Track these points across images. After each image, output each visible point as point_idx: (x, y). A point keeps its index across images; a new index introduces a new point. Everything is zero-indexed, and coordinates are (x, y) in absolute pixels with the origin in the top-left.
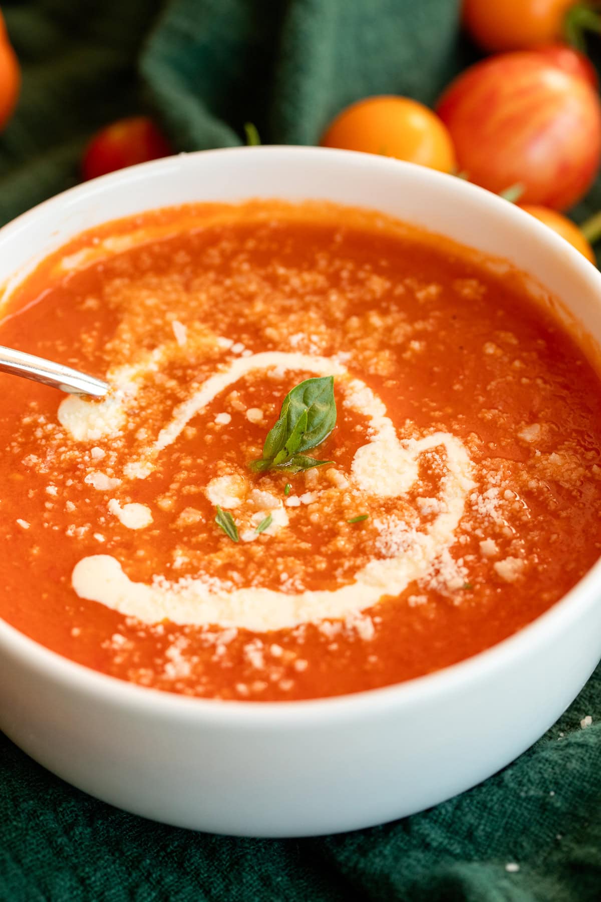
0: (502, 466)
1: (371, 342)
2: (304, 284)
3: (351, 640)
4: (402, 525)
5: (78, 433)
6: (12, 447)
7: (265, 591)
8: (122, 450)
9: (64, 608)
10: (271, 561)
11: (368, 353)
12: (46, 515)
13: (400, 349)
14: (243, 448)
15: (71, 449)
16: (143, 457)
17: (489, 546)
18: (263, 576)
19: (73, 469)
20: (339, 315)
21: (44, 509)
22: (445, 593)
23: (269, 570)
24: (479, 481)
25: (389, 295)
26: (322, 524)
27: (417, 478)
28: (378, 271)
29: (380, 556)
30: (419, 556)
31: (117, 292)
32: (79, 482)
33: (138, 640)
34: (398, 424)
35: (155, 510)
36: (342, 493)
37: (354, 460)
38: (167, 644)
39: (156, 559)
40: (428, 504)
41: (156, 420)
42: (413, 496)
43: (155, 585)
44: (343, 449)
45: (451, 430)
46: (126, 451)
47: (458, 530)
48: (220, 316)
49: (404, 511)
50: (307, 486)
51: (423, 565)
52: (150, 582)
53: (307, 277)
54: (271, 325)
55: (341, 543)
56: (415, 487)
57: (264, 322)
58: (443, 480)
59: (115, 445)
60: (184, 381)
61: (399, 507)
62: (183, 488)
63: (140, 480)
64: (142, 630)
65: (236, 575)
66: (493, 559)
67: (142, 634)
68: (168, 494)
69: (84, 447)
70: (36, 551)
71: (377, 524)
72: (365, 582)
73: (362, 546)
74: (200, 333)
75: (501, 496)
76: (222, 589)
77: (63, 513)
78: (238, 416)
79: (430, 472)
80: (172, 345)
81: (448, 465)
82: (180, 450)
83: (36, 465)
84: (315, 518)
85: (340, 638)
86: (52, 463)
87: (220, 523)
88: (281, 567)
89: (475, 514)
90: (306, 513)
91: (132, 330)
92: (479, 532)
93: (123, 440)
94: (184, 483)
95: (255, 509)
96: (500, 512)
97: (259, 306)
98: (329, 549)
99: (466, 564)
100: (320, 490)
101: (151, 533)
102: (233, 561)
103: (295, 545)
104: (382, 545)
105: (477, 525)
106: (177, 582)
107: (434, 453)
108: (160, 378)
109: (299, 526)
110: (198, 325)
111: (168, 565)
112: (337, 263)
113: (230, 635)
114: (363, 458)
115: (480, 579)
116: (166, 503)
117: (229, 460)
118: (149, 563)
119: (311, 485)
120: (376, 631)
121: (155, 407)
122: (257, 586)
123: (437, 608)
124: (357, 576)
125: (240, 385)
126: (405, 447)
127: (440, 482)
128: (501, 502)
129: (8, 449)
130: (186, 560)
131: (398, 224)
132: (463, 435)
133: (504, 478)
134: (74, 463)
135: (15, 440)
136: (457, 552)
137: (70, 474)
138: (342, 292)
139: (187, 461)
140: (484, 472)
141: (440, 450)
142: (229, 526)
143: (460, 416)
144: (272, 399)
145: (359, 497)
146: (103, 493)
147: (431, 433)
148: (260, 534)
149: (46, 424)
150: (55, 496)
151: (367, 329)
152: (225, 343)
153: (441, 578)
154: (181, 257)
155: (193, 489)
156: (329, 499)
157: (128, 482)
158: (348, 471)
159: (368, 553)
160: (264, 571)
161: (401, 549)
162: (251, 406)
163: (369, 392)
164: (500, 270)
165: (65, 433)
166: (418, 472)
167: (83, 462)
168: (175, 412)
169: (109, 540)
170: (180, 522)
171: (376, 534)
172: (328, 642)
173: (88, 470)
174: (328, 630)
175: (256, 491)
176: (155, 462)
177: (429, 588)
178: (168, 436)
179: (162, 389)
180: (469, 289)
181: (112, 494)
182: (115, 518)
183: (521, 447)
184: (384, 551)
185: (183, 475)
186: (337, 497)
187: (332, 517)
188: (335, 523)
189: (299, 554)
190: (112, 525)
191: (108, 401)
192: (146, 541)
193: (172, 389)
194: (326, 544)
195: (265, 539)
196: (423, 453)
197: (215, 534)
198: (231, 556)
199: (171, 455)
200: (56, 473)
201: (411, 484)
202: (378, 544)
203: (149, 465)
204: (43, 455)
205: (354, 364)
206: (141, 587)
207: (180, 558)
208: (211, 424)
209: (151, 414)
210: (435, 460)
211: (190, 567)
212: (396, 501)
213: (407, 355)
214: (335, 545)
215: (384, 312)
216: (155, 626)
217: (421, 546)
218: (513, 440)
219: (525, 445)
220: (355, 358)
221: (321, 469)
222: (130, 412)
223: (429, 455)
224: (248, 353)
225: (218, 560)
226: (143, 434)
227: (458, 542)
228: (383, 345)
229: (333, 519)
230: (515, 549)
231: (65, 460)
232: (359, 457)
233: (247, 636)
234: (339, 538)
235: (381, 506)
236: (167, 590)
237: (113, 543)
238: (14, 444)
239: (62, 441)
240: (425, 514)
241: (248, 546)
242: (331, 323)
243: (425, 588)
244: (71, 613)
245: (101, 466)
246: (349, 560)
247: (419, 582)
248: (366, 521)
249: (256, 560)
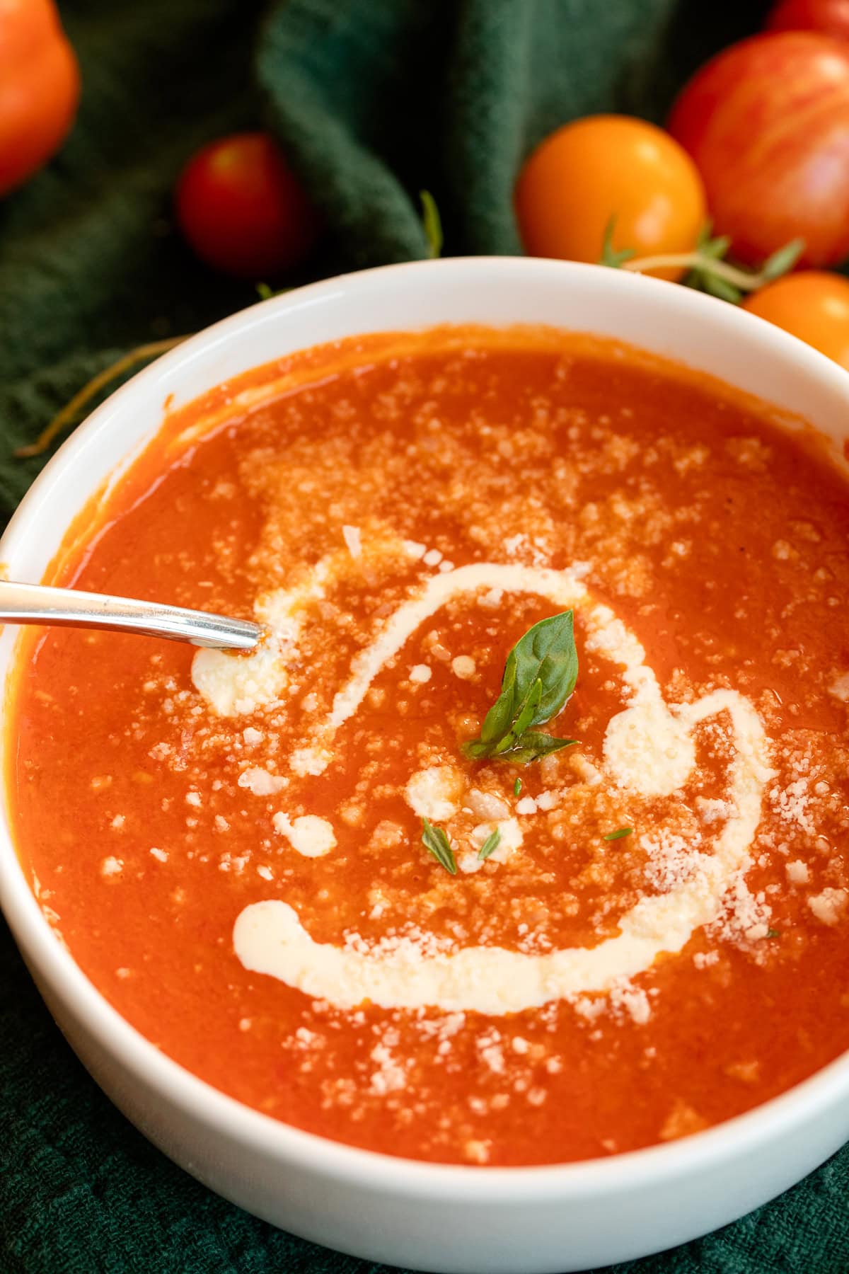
0: (809, 743)
1: (615, 543)
2: (518, 451)
3: (620, 1023)
4: (679, 843)
5: (222, 704)
6: (133, 731)
7: (498, 950)
8: (284, 730)
9: (226, 987)
10: (504, 903)
11: (614, 562)
12: (189, 838)
13: (658, 553)
14: (452, 719)
15: (214, 732)
16: (315, 740)
17: (799, 870)
18: (494, 927)
19: (219, 763)
20: (569, 500)
21: (186, 829)
22: (743, 947)
23: (502, 918)
24: (779, 767)
25: (636, 465)
26: (569, 842)
27: (694, 764)
28: (620, 428)
29: (651, 891)
30: (704, 891)
31: (258, 470)
32: (230, 785)
33: (331, 1033)
34: (664, 677)
35: (339, 825)
36: (595, 791)
37: (606, 737)
38: (371, 1041)
39: (345, 904)
40: (712, 807)
41: (329, 679)
42: (691, 794)
43: (348, 948)
44: (590, 720)
45: (736, 685)
46: (291, 730)
47: (755, 846)
48: (405, 506)
49: (680, 819)
50: (545, 782)
51: (711, 903)
52: (341, 942)
53: (521, 438)
54: (476, 520)
55: (598, 873)
56: (692, 779)
57: (467, 515)
58: (730, 767)
59: (275, 723)
60: (364, 615)
61: (672, 812)
62: (374, 790)
63: (313, 777)
64: (334, 1019)
65: (457, 929)
66: (804, 889)
67: (335, 1025)
68: (354, 799)
69: (234, 726)
70: (179, 897)
71: (645, 844)
72: (634, 933)
73: (626, 875)
74: (378, 534)
75: (811, 792)
76: (440, 951)
77: (212, 835)
78: (441, 670)
79: (711, 755)
80: (342, 556)
81: (735, 743)
82: (365, 726)
83: (168, 757)
84: (558, 833)
85: (603, 1020)
86: (190, 754)
87: (430, 846)
88: (517, 914)
89: (776, 819)
90: (545, 824)
91: (284, 532)
92: (783, 849)
93: (285, 712)
94: (377, 780)
95: (476, 821)
96: (811, 817)
97: (459, 491)
98: (581, 883)
99: (769, 900)
100: (562, 788)
101: (335, 863)
102: (451, 905)
103: (535, 878)
104: (653, 873)
105: (780, 836)
106: (378, 942)
107: (715, 725)
108: (330, 611)
109: (538, 846)
110: (375, 523)
111: (363, 913)
112: (563, 414)
113: (454, 1024)
114: (618, 731)
115: (788, 922)
116: (353, 814)
117: (434, 741)
118: (335, 909)
119: (549, 779)
120: (653, 1009)
121: (325, 657)
122: (485, 943)
123: (732, 970)
124: (623, 923)
125: (439, 619)
126: (674, 714)
127: (727, 771)
128: (812, 801)
129: (128, 733)
130: (387, 905)
131: (645, 355)
132: (752, 692)
133: (813, 763)
134: (221, 753)
135: (136, 720)
136: (755, 881)
137: (216, 771)
138: (574, 462)
139: (376, 745)
140: (786, 753)
141: (723, 719)
142: (441, 849)
143: (748, 663)
144: (486, 640)
145: (617, 799)
146: (265, 800)
147: (710, 692)
148: (486, 860)
149: (177, 692)
150: (198, 808)
151: (609, 519)
152: (414, 550)
153: (737, 926)
154: (344, 410)
155: (388, 790)
156: (576, 801)
157: (297, 781)
158: (599, 756)
159: (635, 886)
160: (494, 920)
161: (680, 880)
162: (456, 654)
163: (619, 625)
164: (792, 426)
165: (204, 704)
166: (695, 755)
167: (233, 752)
168: (354, 665)
169: (278, 875)
170: (374, 845)
171: (644, 858)
172: (589, 1029)
173: (243, 764)
174: (587, 1009)
175: (475, 793)
176: (332, 746)
177: (720, 939)
178: (346, 704)
179: (332, 627)
180: (748, 453)
181: (277, 800)
182: (283, 840)
183: (834, 709)
184: (656, 884)
185: (372, 768)
186: (587, 799)
187: (582, 831)
188: (586, 840)
189: (541, 891)
190: (280, 851)
191: (261, 654)
192: (330, 874)
193: (346, 628)
194: (577, 873)
195: (492, 869)
196: (701, 724)
197: (423, 861)
198: (449, 897)
199: (354, 735)
200: (197, 770)
201: (686, 774)
202: (648, 874)
203: (325, 753)
204: (177, 741)
205: (596, 579)
206: (329, 950)
207: (380, 902)
208: (404, 684)
209: (321, 669)
210: (718, 736)
211: (392, 915)
212: (667, 802)
213: (668, 563)
214: (589, 876)
215: (633, 495)
216: (352, 1012)
217: (706, 874)
218: (822, 697)
219: (839, 706)
220: (596, 570)
221: (561, 755)
222: (291, 667)
223: (709, 729)
224: (447, 566)
225: (432, 904)
226: (311, 703)
227: (757, 864)
228: (634, 548)
229: (583, 834)
230: (834, 872)
231: (207, 749)
232: (612, 732)
233: (478, 1023)
234: (594, 866)
235: (647, 811)
236: (366, 954)
237: (284, 880)
238: (135, 725)
239: (202, 719)
240: (709, 823)
241: (471, 881)
242: (559, 512)
243: (714, 940)
244: (236, 995)
245: (259, 755)
246: (610, 900)
247: (707, 929)
248: (629, 838)
249: (482, 902)
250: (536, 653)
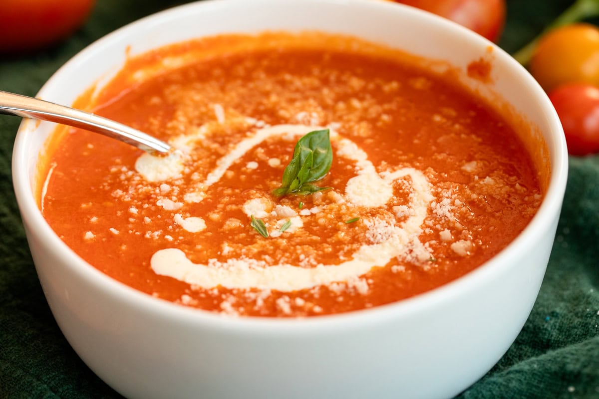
0: (451, 186)
1: (354, 117)
2: (304, 84)
3: (353, 294)
4: (384, 223)
5: (151, 177)
6: (104, 186)
7: (289, 266)
8: (182, 186)
9: (146, 282)
10: (292, 248)
11: (352, 124)
12: (130, 226)
13: (373, 121)
14: (268, 182)
15: (146, 185)
16: (197, 190)
17: (446, 234)
18: (287, 257)
19: (148, 197)
20: (329, 101)
21: (129, 222)
22: (417, 264)
23: (291, 254)
24: (436, 196)
25: (364, 90)
26: (327, 225)
27: (392, 195)
28: (355, 74)
29: (369, 243)
30: (397, 241)
31: (173, 93)
32: (153, 206)
33: (200, 299)
34: (376, 164)
35: (208, 220)
36: (340, 206)
37: (346, 186)
38: (221, 300)
39: (210, 250)
40: (401, 210)
41: (205, 168)
42: (390, 207)
43: (210, 265)
44: (339, 180)
45: (413, 166)
46: (185, 186)
47: (424, 226)
48: (246, 105)
49: (384, 214)
50: (315, 203)
51: (400, 247)
52: (206, 263)
53: (307, 80)
54: (282, 108)
55: (341, 235)
56: (391, 200)
57: (278, 108)
58: (411, 195)
59: (177, 183)
60: (223, 144)
61: (380, 213)
62: (227, 207)
63: (196, 203)
64: (202, 293)
65: (267, 257)
66: (450, 243)
67: (203, 295)
68: (216, 211)
69: (154, 185)
70: (124, 247)
71: (366, 222)
72: (360, 259)
73: (356, 237)
74: (233, 116)
75: (453, 203)
76: (258, 266)
77: (142, 225)
78: (262, 164)
79: (401, 191)
80: (214, 123)
81: (414, 187)
82: (223, 186)
83: (121, 196)
84: (322, 221)
85: (344, 293)
86: (133, 195)
87: (255, 226)
88: (299, 252)
89: (435, 215)
90: (315, 218)
91: (186, 115)
92: (438, 226)
93: (183, 180)
94: (227, 204)
95: (279, 218)
96: (453, 214)
97: (274, 98)
98: (333, 240)
99: (431, 246)
100: (324, 205)
101: (205, 234)
102: (265, 249)
103: (309, 238)
104: (371, 235)
105: (437, 222)
106: (226, 262)
107: (403, 180)
108: (206, 143)
109: (311, 227)
110: (231, 110)
111: (219, 253)
112: (326, 72)
113: (266, 293)
114: (352, 185)
115: (441, 255)
116: (215, 216)
117: (260, 189)
118: (205, 252)
119: (317, 202)
120: (370, 288)
121: (204, 160)
122: (283, 264)
123: (413, 274)
124: (354, 255)
125: (264, 145)
126: (382, 177)
127: (409, 197)
128: (453, 207)
129: (101, 187)
130: (232, 249)
131: (368, 45)
132: (424, 169)
133: (453, 193)
134: (149, 194)
135: (106, 181)
136: (424, 239)
137: (146, 201)
138: (331, 88)
139: (229, 191)
140: (440, 190)
141: (408, 178)
142: (261, 228)
143: (420, 158)
144: (287, 153)
145: (352, 208)
146: (170, 212)
147: (400, 169)
148: (283, 232)
149: (127, 172)
150: (136, 215)
151: (350, 109)
152: (251, 121)
153: (414, 254)
154: (217, 72)
155: (234, 207)
156: (331, 210)
157: (187, 204)
158: (343, 193)
159: (361, 241)
160: (287, 254)
161: (384, 238)
162: (271, 157)
163: (355, 146)
164: (440, 70)
165: (141, 177)
166: (392, 192)
167: (155, 194)
168: (218, 162)
169: (176, 239)
170: (226, 227)
171: (366, 229)
172: (336, 296)
173: (158, 198)
174: (335, 288)
175: (279, 206)
176: (206, 192)
177: (405, 261)
178: (214, 177)
179: (208, 149)
180: (419, 84)
181: (176, 212)
182: (179, 226)
183: (464, 175)
184: (372, 239)
185: (226, 199)
186: (337, 208)
187: (334, 221)
188: (336, 224)
189: (312, 244)
190: (177, 230)
191: (171, 156)
192: (202, 239)
193: (216, 149)
194: (330, 237)
195: (288, 235)
196: (396, 180)
197: (251, 233)
198: (264, 246)
199: (217, 188)
200: (136, 201)
201: (388, 199)
202: (367, 235)
203: (202, 193)
204: (126, 190)
205: (343, 130)
206: (200, 267)
207: (227, 249)
208: (244, 169)
209: (201, 164)
210: (404, 184)
211: (234, 253)
212: (378, 209)
213: (380, 124)
214: (337, 236)
215: (361, 99)
216: (212, 289)
217: (398, 236)
218: (458, 171)
219: (466, 174)
220: (343, 127)
221: (324, 192)
222: (187, 164)
223: (400, 181)
224: (267, 126)
225: (255, 249)
226: (196, 176)
227: (424, 232)
228: (361, 119)
229: (334, 222)
230: (465, 236)
231: (142, 193)
232: (350, 184)
233: (278, 294)
234: (340, 232)
235: (367, 213)
236: (219, 268)
237: (178, 241)
238: (105, 184)
239: (140, 182)
240: (400, 217)
241: (275, 240)
242: (325, 107)
243: (403, 262)
244: (151, 284)
245: (168, 195)
246: (348, 246)
247: (398, 258)
248: (358, 221)
249: (281, 248)
250: (311, 147)
